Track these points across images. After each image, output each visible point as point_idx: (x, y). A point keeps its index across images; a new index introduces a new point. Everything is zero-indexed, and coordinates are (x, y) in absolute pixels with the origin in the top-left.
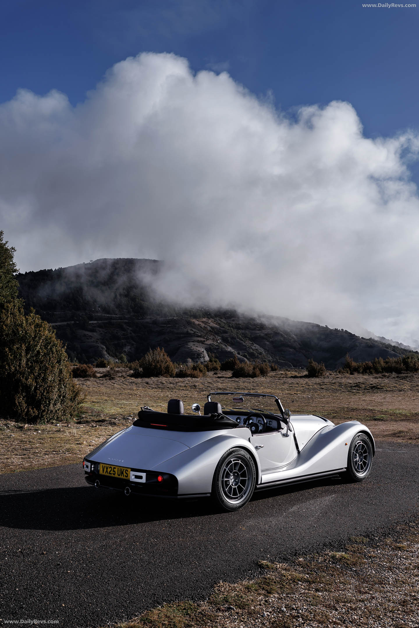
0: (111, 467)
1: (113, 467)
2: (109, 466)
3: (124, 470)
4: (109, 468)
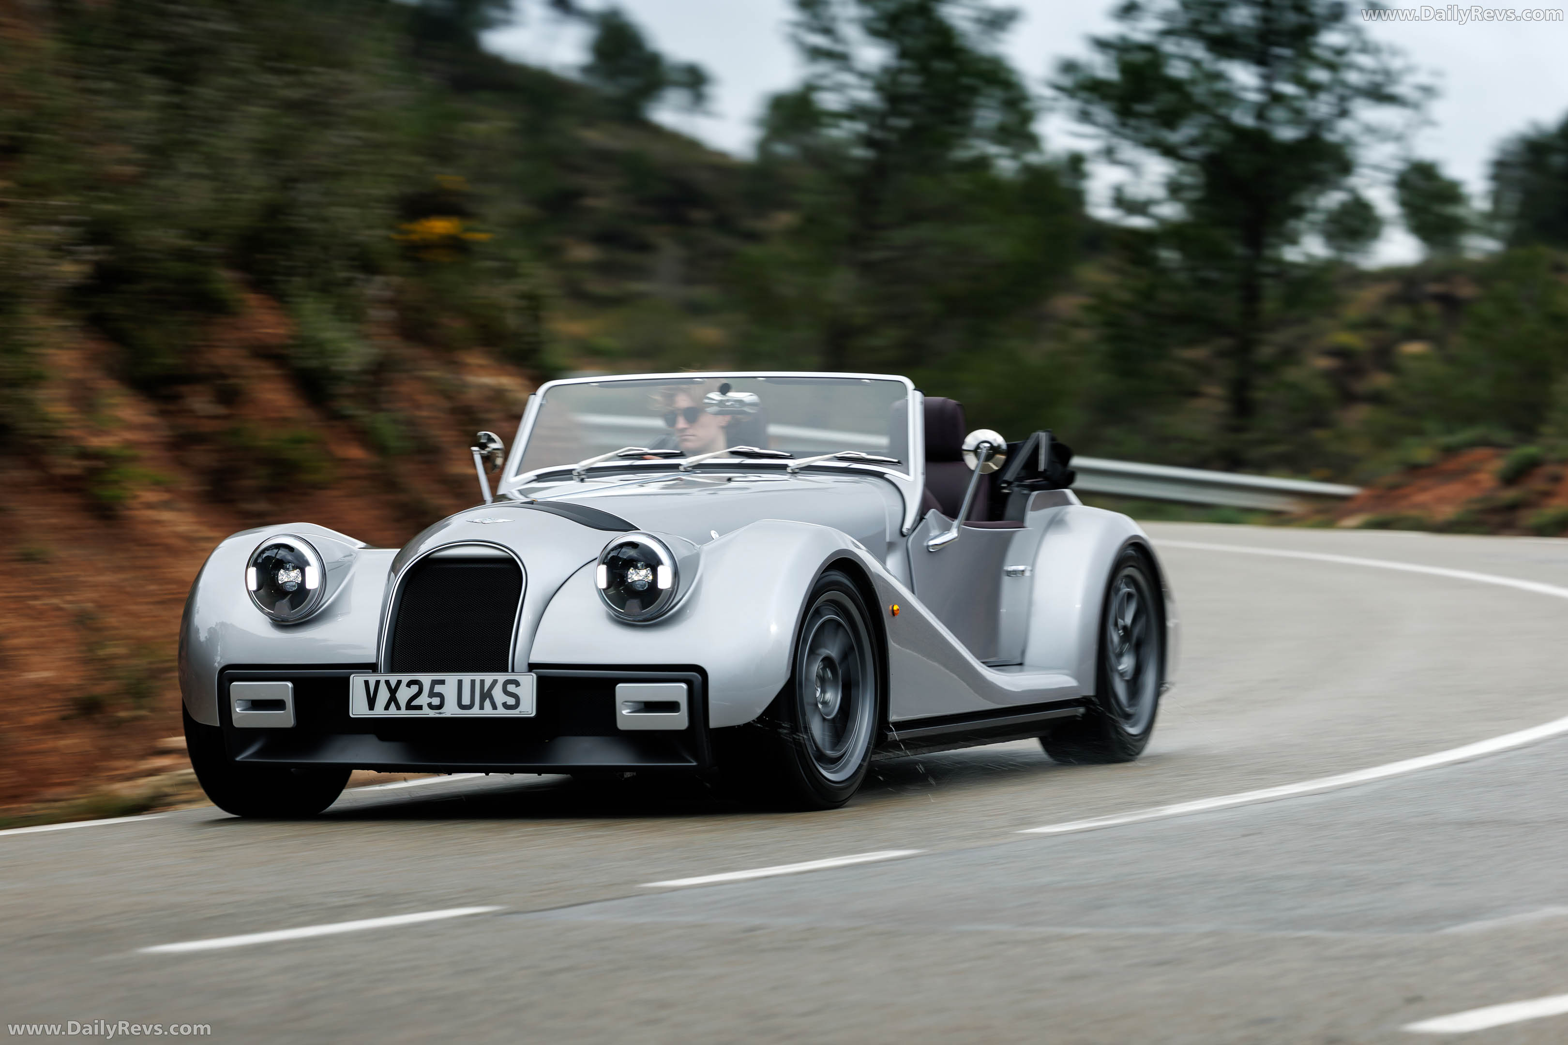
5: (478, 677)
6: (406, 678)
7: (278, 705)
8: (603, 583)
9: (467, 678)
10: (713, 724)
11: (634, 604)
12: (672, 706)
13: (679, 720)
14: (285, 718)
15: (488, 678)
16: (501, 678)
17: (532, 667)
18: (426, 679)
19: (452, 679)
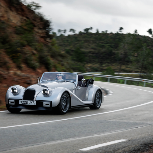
5: (31, 101)
6: (24, 101)
7: (13, 103)
8: (43, 93)
9: (30, 101)
10: (52, 106)
11: (45, 95)
12: (48, 105)
13: (49, 106)
14: (14, 104)
15: (32, 101)
16: (33, 101)
17: (36, 100)
18: (26, 101)
19: (28, 101)
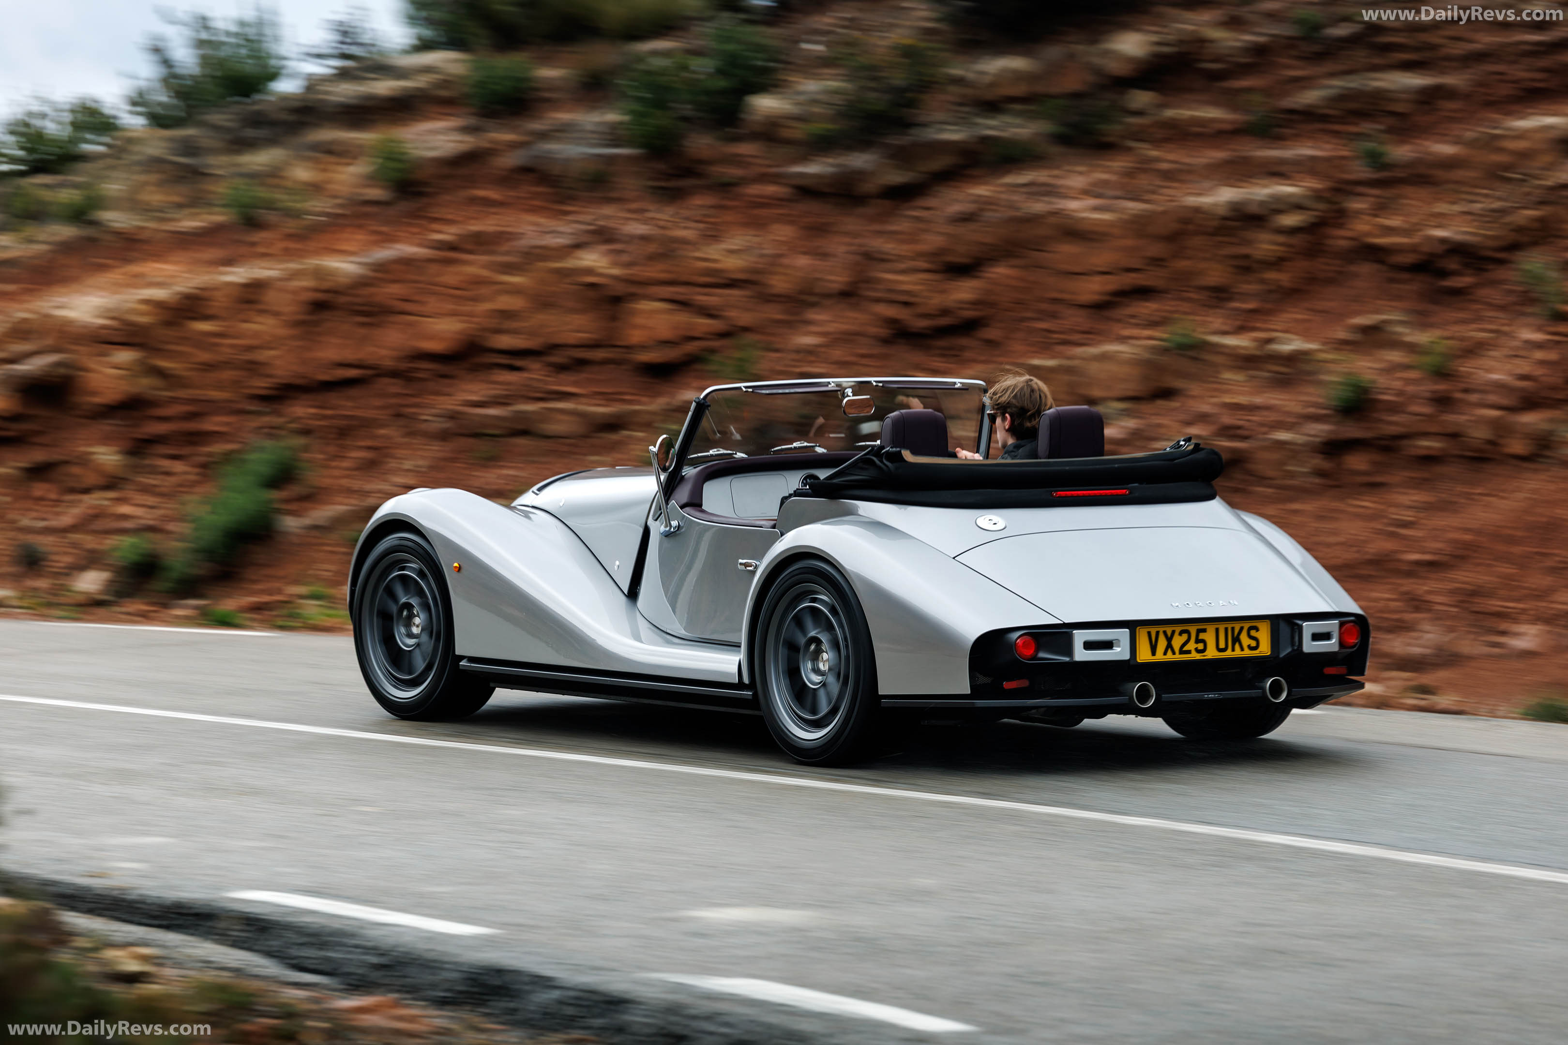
0: (1187, 632)
1: (1193, 630)
2: (1178, 629)
3: (1242, 629)
4: (1176, 636)
